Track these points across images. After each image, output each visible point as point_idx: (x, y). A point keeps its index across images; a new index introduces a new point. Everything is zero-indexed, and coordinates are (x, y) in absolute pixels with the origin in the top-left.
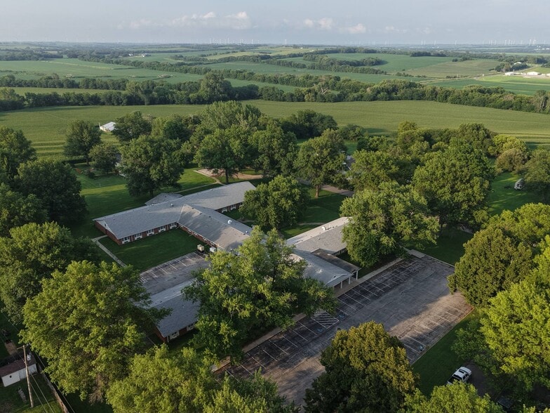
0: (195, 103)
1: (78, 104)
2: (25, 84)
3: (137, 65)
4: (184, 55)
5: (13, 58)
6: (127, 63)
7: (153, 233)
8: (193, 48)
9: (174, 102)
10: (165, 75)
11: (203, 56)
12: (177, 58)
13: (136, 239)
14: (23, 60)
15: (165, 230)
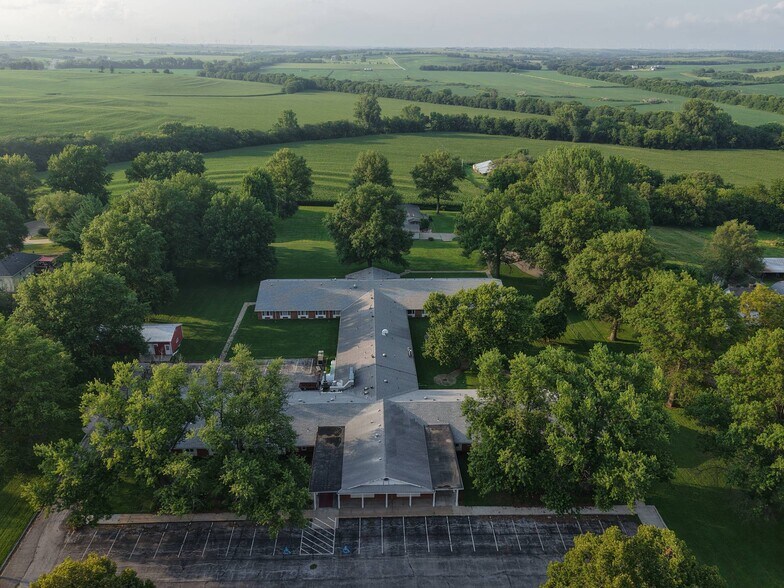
0: (650, 145)
1: (486, 132)
2: (457, 101)
3: (629, 82)
4: (716, 68)
5: (482, 69)
6: (615, 79)
7: (307, 317)
8: (746, 57)
9: (617, 142)
10: (655, 99)
11: (751, 71)
12: (704, 73)
13: (281, 317)
14: (493, 70)
15: (325, 316)
